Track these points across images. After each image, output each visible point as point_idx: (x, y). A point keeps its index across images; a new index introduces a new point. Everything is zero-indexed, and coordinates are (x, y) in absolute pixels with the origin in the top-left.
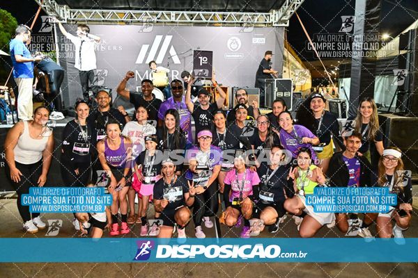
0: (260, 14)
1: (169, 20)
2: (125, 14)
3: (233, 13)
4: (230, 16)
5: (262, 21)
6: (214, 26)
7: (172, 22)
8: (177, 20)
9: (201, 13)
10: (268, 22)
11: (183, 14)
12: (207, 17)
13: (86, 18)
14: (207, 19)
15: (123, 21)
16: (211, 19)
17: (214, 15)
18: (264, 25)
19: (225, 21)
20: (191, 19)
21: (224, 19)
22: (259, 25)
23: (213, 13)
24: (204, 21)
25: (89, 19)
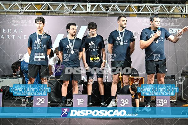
0: (176, 5)
1: (84, 11)
2: (42, 5)
3: (148, 5)
4: (145, 7)
5: (177, 12)
6: (129, 16)
7: (88, 13)
8: (93, 11)
9: (116, 4)
10: (184, 13)
11: (98, 6)
12: (122, 8)
13: (6, 9)
14: (122, 10)
15: (40, 12)
16: (126, 11)
17: (130, 6)
18: (180, 16)
19: (140, 12)
20: (107, 10)
21: (139, 10)
22: (175, 16)
23: (129, 4)
24: (120, 12)
25: (8, 10)
